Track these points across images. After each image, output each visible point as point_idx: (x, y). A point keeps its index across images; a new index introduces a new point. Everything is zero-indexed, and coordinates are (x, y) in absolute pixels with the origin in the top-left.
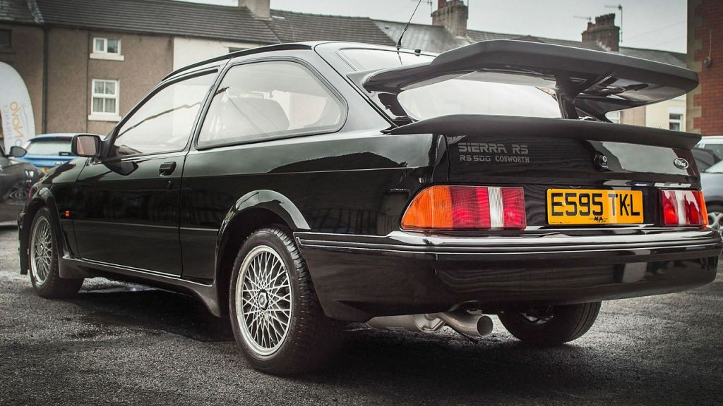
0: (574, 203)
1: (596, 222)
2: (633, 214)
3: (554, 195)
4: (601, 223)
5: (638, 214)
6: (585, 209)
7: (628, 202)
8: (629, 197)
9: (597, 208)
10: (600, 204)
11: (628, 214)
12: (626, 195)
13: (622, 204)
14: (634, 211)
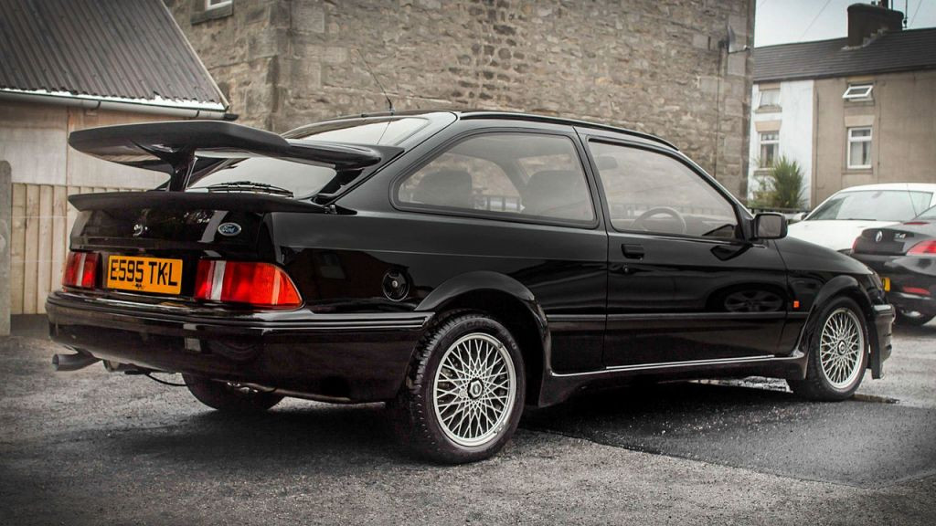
0: (124, 269)
1: (136, 289)
2: (171, 283)
3: (114, 261)
4: (140, 289)
5: (175, 284)
6: (130, 275)
7: (167, 270)
8: (168, 266)
9: (138, 275)
10: (141, 271)
11: (165, 283)
12: (166, 264)
13: (161, 272)
14: (172, 281)
